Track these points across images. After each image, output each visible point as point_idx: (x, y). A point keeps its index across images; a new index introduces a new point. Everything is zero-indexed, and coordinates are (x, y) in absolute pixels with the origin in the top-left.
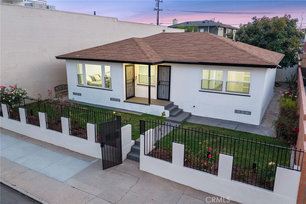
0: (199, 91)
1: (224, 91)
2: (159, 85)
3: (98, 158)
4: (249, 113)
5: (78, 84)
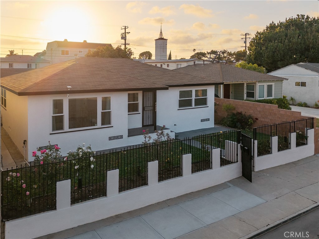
0: (178, 110)
2: (144, 111)
3: (225, 182)
4: (208, 120)
5: (52, 131)
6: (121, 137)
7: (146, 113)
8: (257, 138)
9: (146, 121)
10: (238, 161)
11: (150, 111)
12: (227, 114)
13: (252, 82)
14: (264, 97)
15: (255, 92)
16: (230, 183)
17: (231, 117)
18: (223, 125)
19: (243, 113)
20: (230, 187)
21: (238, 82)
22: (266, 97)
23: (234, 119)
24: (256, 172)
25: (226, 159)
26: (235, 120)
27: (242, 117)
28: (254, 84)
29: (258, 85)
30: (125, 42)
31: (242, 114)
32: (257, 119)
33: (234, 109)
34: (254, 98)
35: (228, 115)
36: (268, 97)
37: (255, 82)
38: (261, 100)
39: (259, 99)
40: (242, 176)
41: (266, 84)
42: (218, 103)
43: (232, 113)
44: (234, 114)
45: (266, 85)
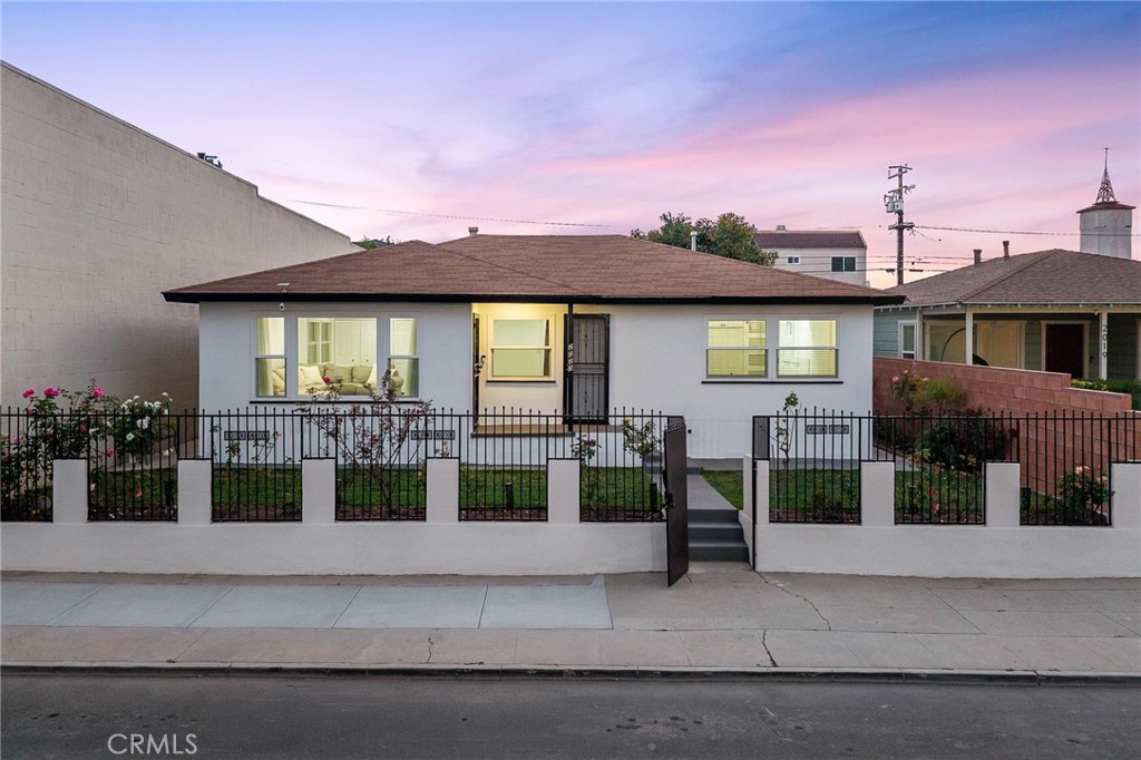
0: (703, 383)
1: (772, 377)
2: (573, 377)
3: (597, 574)
4: (844, 429)
5: (258, 396)
6: (450, 435)
7: (576, 383)
9: (576, 409)
11: (590, 379)
16: (608, 578)
24: (759, 572)
30: (901, 220)
32: (1014, 433)
43: (956, 413)
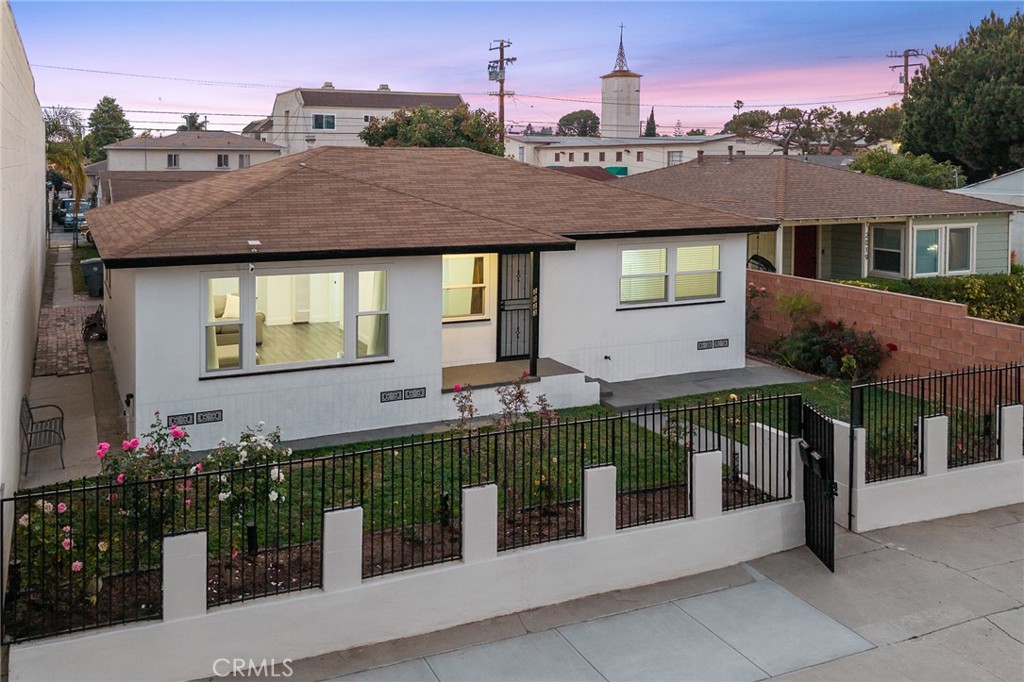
0: (617, 310)
1: (672, 300)
2: (503, 313)
3: (740, 564)
4: (725, 343)
5: (207, 371)
6: (421, 393)
7: (509, 319)
8: (866, 421)
9: (509, 345)
10: (790, 496)
11: (521, 314)
12: (791, 326)
13: (892, 220)
14: (936, 270)
15: (902, 252)
16: (757, 568)
17: (804, 339)
18: (778, 363)
19: (848, 326)
20: (753, 581)
21: (836, 219)
22: (943, 270)
23: (814, 344)
24: (860, 534)
25: (752, 483)
26: (817, 347)
27: (842, 338)
28: (902, 228)
29: (914, 229)
30: (502, 88)
31: (842, 330)
32: (893, 348)
33: (818, 311)
34: (898, 271)
35: (796, 329)
36: (950, 269)
37: (902, 220)
38: (923, 279)
39: (917, 276)
40: (807, 544)
41: (943, 226)
42: (763, 289)
43: (811, 323)
44: (815, 329)
45: (944, 229)
